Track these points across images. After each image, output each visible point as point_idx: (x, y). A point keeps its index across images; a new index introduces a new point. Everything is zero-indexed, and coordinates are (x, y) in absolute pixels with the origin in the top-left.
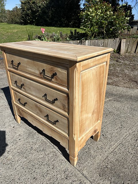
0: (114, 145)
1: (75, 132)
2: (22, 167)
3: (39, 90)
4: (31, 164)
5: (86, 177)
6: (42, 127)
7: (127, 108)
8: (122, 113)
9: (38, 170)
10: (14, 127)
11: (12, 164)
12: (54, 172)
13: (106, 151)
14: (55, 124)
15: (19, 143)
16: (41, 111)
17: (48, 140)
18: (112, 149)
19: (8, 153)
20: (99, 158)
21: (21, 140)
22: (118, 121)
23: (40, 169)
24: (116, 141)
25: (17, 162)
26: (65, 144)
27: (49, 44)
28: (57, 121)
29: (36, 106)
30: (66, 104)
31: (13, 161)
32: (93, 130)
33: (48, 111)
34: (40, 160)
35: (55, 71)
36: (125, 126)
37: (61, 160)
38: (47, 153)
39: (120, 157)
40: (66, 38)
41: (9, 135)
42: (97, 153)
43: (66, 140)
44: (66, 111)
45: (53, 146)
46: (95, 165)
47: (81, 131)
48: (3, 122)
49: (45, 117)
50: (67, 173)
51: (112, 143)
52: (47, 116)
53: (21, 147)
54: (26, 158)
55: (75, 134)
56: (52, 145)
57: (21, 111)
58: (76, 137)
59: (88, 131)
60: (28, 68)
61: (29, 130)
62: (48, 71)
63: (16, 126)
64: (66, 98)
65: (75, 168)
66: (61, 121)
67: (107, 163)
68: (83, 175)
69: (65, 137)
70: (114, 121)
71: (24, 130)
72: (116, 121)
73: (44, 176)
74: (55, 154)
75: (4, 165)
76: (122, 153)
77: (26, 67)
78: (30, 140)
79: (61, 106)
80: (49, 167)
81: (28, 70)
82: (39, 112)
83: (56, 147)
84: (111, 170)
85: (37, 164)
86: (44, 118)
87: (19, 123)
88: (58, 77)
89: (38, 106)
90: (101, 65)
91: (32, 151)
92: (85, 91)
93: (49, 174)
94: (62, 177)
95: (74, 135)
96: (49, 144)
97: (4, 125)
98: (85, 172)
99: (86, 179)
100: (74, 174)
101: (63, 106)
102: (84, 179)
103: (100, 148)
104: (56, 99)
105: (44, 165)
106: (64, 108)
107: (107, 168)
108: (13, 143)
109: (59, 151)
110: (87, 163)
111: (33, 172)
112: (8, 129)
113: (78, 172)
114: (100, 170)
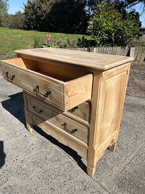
0: (131, 157)
1: (95, 142)
2: (38, 178)
4: (47, 174)
5: (104, 188)
6: (58, 136)
7: (140, 119)
8: (136, 123)
9: (54, 181)
10: (25, 136)
11: (27, 174)
12: (71, 183)
13: (123, 162)
14: (74, 133)
15: (33, 153)
16: (58, 119)
17: (62, 149)
18: (129, 160)
19: (22, 163)
20: (116, 170)
21: (34, 149)
22: (132, 131)
23: (57, 179)
24: (133, 152)
25: (32, 172)
26: (84, 154)
27: (66, 51)
28: (76, 130)
30: (87, 113)
31: (28, 171)
32: (111, 140)
33: (66, 119)
34: (56, 170)
36: (140, 137)
37: (77, 171)
38: (62, 163)
39: (138, 169)
40: (74, 45)
41: (22, 145)
42: (114, 164)
43: (85, 149)
44: (86, 120)
45: (68, 157)
46: (113, 177)
47: (101, 141)
48: (14, 130)
49: (62, 125)
50: (84, 184)
51: (129, 154)
52: (65, 124)
53: (35, 157)
54: (41, 168)
55: (95, 143)
56: (66, 155)
58: (96, 146)
59: (106, 141)
61: (42, 139)
63: (27, 135)
64: (88, 106)
65: (93, 179)
66: (81, 130)
67: (125, 175)
68: (102, 186)
69: (83, 146)
70: (128, 131)
71: (36, 139)
72: (130, 132)
73: (61, 187)
74: (70, 164)
75: (19, 175)
76: (139, 165)
78: (44, 149)
79: (81, 114)
80: (66, 178)
82: (56, 120)
83: (71, 157)
84: (130, 181)
85: (53, 174)
86: (61, 127)
87: (31, 132)
90: (123, 74)
91: (46, 161)
92: (108, 100)
93: (66, 184)
94: (80, 188)
95: (94, 145)
96: (63, 154)
97: (15, 134)
98: (103, 183)
99: (105, 190)
100: (92, 185)
101: (84, 115)
102: (103, 190)
103: (116, 159)
104: (77, 108)
105: (60, 175)
106: (85, 117)
107: (126, 179)
108: (27, 152)
109: (75, 161)
110: (104, 174)
111: (50, 182)
112: (20, 138)
113: (96, 184)
114: (119, 181)
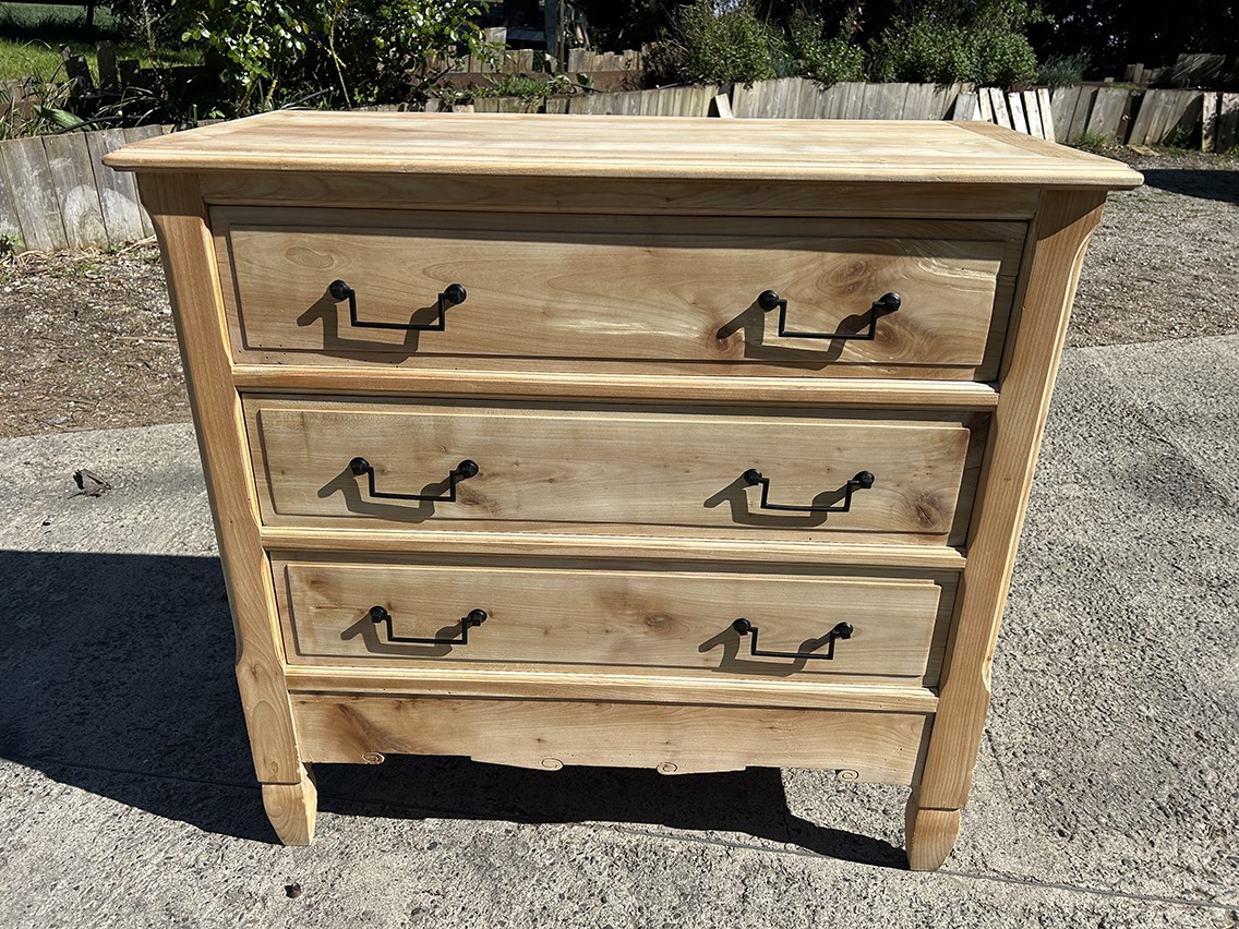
3: (671, 465)
5: (1029, 881)
6: (660, 735)
10: (292, 890)
14: (830, 657)
16: (660, 621)
26: (893, 754)
28: (839, 632)
29: (617, 601)
30: (946, 490)
33: (746, 591)
35: (886, 283)
37: (843, 885)
43: (907, 723)
45: (718, 841)
46: (998, 804)
49: (707, 647)
52: (737, 629)
56: (699, 840)
57: (376, 713)
60: (575, 314)
62: (808, 302)
63: (306, 877)
65: (943, 872)
66: (883, 619)
68: (1009, 878)
74: (773, 876)
77: (547, 313)
79: (897, 512)
81: (573, 336)
82: (640, 634)
83: (731, 836)
86: (698, 658)
87: (312, 836)
88: (905, 322)
89: (641, 588)
96: (675, 846)
98: (1002, 863)
99: (1040, 889)
100: (971, 905)
101: (919, 509)
102: (1033, 893)
104: (863, 481)
106: (926, 521)
107: (1046, 783)
109: (780, 846)
113: (981, 884)
114: (1036, 811)
